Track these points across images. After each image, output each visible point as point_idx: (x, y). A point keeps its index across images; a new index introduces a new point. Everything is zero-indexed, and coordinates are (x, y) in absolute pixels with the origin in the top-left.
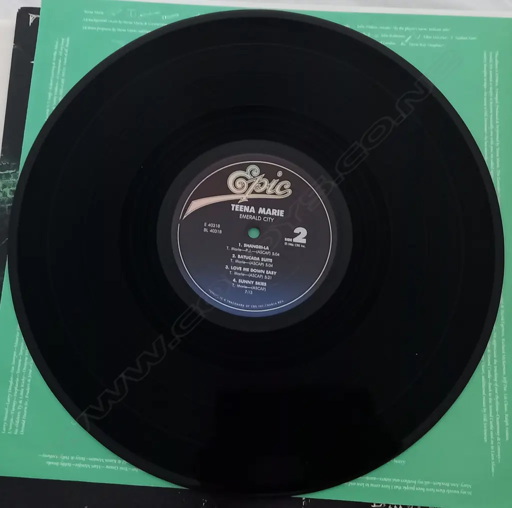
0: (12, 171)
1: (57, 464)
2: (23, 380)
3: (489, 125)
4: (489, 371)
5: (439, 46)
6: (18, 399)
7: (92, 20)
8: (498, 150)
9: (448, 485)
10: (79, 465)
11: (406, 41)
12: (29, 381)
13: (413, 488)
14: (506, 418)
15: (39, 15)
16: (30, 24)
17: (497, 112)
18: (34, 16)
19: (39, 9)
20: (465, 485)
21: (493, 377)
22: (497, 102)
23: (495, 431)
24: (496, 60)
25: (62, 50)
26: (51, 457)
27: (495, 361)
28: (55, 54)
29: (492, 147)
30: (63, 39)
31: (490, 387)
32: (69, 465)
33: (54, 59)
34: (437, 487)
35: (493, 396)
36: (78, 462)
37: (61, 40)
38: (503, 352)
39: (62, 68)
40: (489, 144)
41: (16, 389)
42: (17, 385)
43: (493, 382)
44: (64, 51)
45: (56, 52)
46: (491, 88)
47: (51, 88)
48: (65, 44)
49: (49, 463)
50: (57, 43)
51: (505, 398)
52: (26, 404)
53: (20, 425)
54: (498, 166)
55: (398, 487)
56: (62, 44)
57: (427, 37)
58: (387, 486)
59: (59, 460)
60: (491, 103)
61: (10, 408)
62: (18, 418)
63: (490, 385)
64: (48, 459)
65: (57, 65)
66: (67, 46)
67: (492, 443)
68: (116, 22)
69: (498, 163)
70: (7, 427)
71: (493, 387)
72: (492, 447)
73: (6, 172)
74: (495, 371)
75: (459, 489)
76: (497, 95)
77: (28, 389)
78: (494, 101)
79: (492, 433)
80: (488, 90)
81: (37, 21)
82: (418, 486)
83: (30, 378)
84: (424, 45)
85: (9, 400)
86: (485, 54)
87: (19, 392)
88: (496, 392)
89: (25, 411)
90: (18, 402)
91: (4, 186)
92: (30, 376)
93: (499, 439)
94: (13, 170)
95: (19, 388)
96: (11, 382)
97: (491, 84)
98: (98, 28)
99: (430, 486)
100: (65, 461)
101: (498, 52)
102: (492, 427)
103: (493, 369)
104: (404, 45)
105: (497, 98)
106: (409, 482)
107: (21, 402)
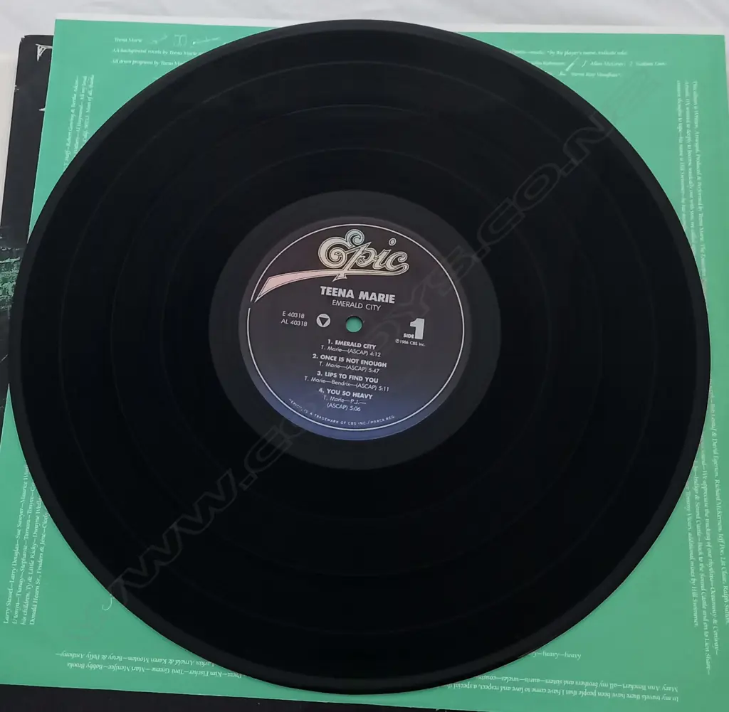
0: (15, 260)
1: (82, 666)
2: (34, 548)
3: (686, 183)
4: (698, 526)
5: (615, 75)
6: (26, 576)
7: (125, 51)
8: (701, 215)
9: (643, 688)
10: (114, 668)
11: (567, 70)
12: (42, 549)
13: (593, 694)
14: (725, 592)
15: (52, 45)
16: (38, 58)
17: (698, 164)
18: (43, 47)
19: (51, 37)
20: (669, 689)
21: (704, 534)
22: (697, 150)
23: (709, 609)
24: (695, 93)
25: (83, 92)
26: (74, 655)
27: (707, 511)
28: (74, 98)
29: (692, 213)
30: (85, 78)
31: (700, 549)
32: (100, 667)
33: (74, 105)
34: (629, 691)
35: (706, 561)
36: (113, 662)
37: (83, 79)
38: (718, 499)
39: (83, 117)
40: (688, 209)
41: (24, 561)
42: (25, 556)
43: (705, 542)
44: (86, 93)
45: (75, 95)
46: (688, 132)
47: (68, 145)
48: (88, 83)
49: (71, 665)
50: (77, 82)
51: (723, 563)
52: (38, 581)
53: (30, 612)
54: (702, 239)
55: (572, 691)
56: (84, 84)
57: (596, 64)
58: (555, 691)
59: (85, 661)
60: (690, 152)
61: (16, 588)
62: (27, 602)
63: (700, 545)
64: (69, 660)
65: (77, 113)
66: (91, 86)
67: (706, 627)
68: (159, 52)
69: (701, 235)
70: (11, 616)
71: (704, 549)
72: (706, 634)
73: (7, 261)
74: (707, 525)
75: (661, 693)
76: (697, 140)
77: (41, 561)
78: (693, 148)
79: (705, 613)
80: (684, 134)
81: (48, 54)
82: (600, 689)
83: (42, 545)
84: (593, 75)
85: (13, 578)
86: (679, 85)
87: (27, 567)
88: (710, 555)
89: (37, 593)
90: (26, 579)
91: (5, 281)
92: (43, 543)
93: (715, 621)
94: (17, 258)
95: (28, 559)
96: (17, 552)
97: (688, 126)
98: (134, 62)
99: (618, 690)
100: (94, 662)
101: (696, 82)
102: (704, 605)
103: (704, 523)
104: (564, 75)
105: (697, 145)
106: (587, 684)
107: (30, 579)
